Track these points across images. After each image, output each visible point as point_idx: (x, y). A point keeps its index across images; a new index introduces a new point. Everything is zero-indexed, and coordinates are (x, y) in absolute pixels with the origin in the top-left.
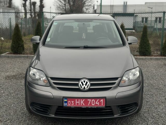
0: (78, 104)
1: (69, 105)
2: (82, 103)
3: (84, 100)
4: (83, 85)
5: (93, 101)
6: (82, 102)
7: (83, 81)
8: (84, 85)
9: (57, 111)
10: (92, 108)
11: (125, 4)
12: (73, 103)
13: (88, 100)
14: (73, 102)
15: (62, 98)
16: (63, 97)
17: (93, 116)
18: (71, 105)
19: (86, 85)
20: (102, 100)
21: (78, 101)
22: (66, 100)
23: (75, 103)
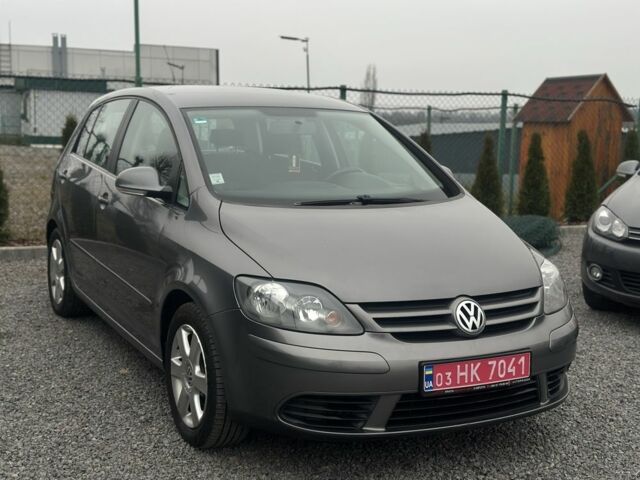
0: (463, 378)
1: (439, 386)
2: (474, 376)
3: (479, 364)
4: (468, 316)
5: (502, 364)
6: (474, 372)
7: (463, 304)
8: (473, 319)
9: (394, 414)
10: (499, 387)
11: (60, 45)
12: (449, 378)
13: (490, 363)
14: (449, 374)
15: (417, 364)
16: (420, 363)
17: (495, 414)
18: (444, 385)
19: (476, 315)
20: (522, 359)
21: (463, 370)
22: (431, 372)
23: (454, 377)
